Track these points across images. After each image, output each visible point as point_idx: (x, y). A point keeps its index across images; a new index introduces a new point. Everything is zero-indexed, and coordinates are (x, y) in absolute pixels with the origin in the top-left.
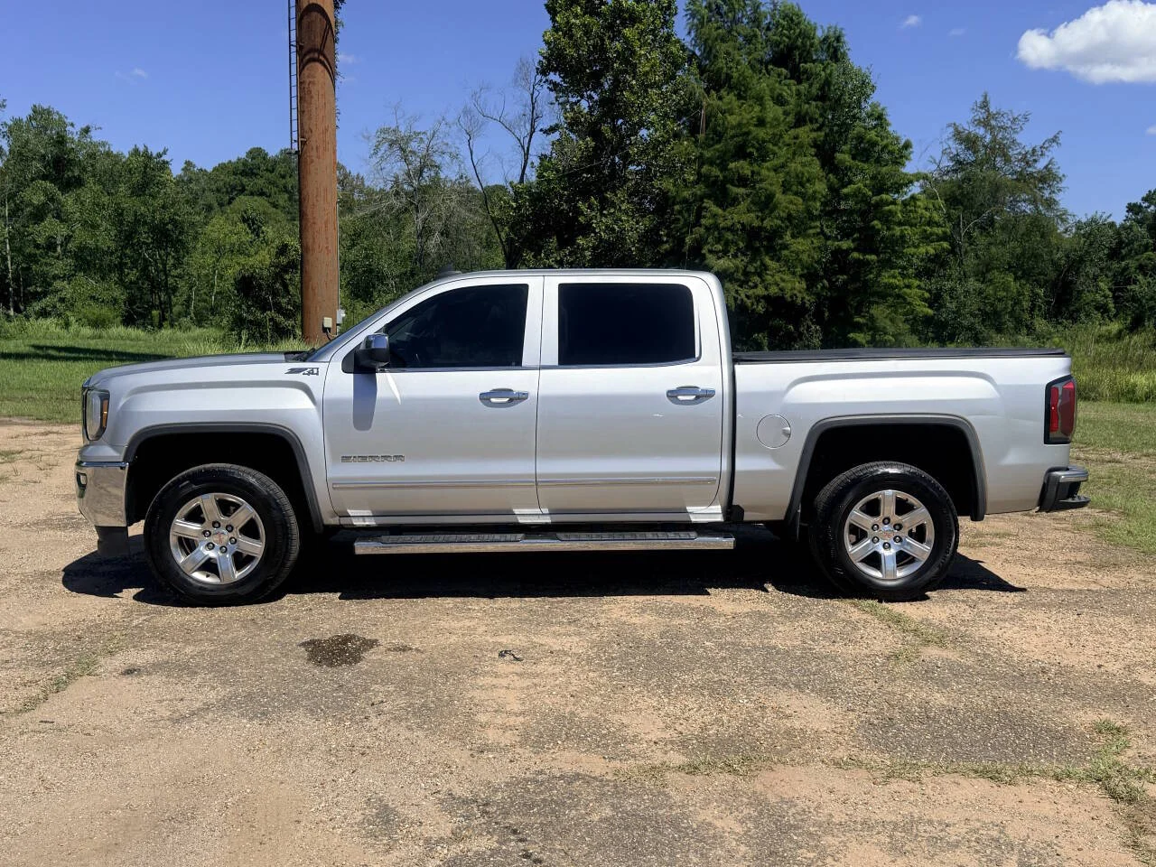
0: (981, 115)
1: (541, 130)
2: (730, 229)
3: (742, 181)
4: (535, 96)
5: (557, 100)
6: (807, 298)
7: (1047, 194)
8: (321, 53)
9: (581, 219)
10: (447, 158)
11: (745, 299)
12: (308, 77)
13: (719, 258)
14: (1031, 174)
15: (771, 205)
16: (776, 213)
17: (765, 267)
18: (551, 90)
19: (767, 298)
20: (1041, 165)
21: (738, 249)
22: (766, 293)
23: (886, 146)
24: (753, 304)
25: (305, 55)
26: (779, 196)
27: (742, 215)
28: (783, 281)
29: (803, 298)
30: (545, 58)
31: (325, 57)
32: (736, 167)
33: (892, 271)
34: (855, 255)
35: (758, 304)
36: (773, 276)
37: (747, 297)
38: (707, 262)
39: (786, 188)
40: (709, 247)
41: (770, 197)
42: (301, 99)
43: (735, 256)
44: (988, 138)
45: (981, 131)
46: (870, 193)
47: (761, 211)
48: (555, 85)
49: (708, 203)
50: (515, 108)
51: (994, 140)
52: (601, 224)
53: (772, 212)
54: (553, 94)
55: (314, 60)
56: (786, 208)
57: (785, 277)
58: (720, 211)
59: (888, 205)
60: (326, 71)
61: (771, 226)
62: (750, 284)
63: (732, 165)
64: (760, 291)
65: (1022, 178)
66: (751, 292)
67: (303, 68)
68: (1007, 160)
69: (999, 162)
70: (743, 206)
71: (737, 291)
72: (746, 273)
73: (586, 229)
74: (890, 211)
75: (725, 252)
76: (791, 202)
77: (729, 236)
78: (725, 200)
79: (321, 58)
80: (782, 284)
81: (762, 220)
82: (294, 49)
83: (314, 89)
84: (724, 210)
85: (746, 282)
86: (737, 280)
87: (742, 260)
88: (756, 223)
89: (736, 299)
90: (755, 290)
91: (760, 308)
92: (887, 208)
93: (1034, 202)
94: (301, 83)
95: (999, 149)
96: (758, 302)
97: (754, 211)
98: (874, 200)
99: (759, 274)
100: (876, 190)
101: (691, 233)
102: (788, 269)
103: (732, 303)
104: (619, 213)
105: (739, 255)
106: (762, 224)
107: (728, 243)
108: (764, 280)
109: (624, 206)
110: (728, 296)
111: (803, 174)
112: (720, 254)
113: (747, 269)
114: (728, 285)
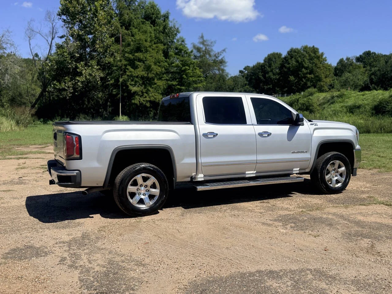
0: (201, 40)
1: (58, 37)
2: (137, 77)
3: (140, 60)
4: (54, 25)
5: (64, 26)
7: (222, 67)
9: (78, 70)
10: (9, 45)
11: (143, 102)
13: (133, 87)
14: (217, 61)
15: (150, 70)
16: (153, 72)
17: (148, 90)
19: (150, 101)
20: (220, 58)
21: (140, 84)
22: (149, 99)
24: (145, 104)
26: (153, 66)
27: (140, 72)
28: (155, 95)
30: (62, 10)
32: (138, 55)
35: (147, 104)
36: (151, 93)
37: (144, 101)
38: (129, 88)
39: (155, 64)
40: (129, 82)
41: (150, 66)
43: (138, 86)
44: (204, 48)
45: (201, 46)
46: (182, 66)
47: (147, 71)
48: (64, 20)
49: (128, 67)
51: (206, 49)
52: (86, 72)
53: (151, 71)
54: (64, 23)
56: (155, 70)
57: (156, 94)
59: (187, 70)
61: (151, 76)
62: (144, 96)
63: (136, 54)
64: (148, 99)
65: (215, 62)
66: (145, 99)
68: (210, 56)
69: (207, 56)
70: (140, 69)
71: (139, 99)
72: (142, 92)
73: (80, 74)
74: (188, 72)
75: (135, 85)
76: (157, 69)
77: (136, 79)
78: (135, 67)
80: (155, 97)
81: (148, 74)
84: (134, 70)
85: (143, 96)
86: (139, 95)
87: (141, 88)
88: (146, 75)
89: (139, 102)
90: (146, 98)
93: (219, 70)
95: (207, 52)
96: (147, 102)
97: (144, 71)
98: (183, 68)
99: (146, 93)
100: (184, 66)
101: (122, 78)
102: (157, 91)
103: (138, 103)
104: (94, 69)
105: (140, 86)
106: (148, 75)
107: (136, 82)
108: (149, 95)
109: (95, 67)
110: (137, 100)
111: (160, 59)
112: (133, 86)
113: (143, 91)
114: (137, 97)
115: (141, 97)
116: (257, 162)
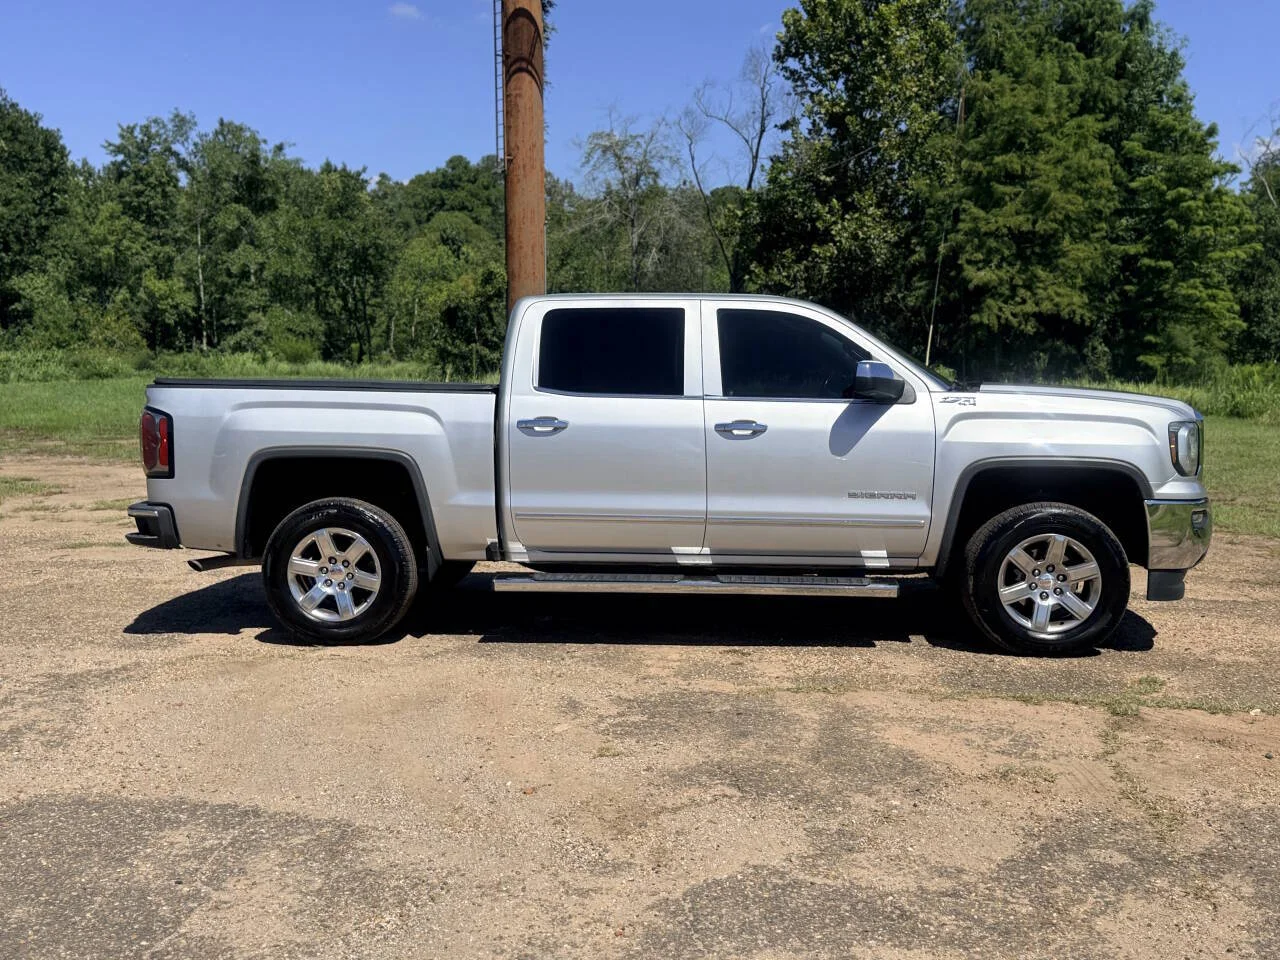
1: (776, 126)
2: (995, 234)
3: (1011, 178)
4: (766, 90)
5: (795, 90)
6: (1088, 314)
8: (530, 63)
9: (819, 225)
10: (667, 163)
11: (1011, 318)
12: (515, 89)
13: (979, 269)
15: (1045, 206)
16: (1051, 215)
17: (1035, 278)
18: (787, 78)
19: (1038, 316)
21: (1003, 259)
22: (1036, 309)
23: (1185, 132)
24: (1020, 324)
25: (511, 65)
26: (1055, 195)
27: (1010, 216)
28: (1058, 295)
29: (1082, 316)
30: (783, 42)
31: (533, 67)
32: (1003, 161)
33: (1192, 281)
34: (1146, 261)
35: (1026, 324)
36: (1045, 289)
37: (1014, 315)
38: (965, 274)
39: (1065, 185)
40: (967, 256)
41: (1045, 196)
42: (508, 114)
43: (999, 267)
46: (1164, 187)
47: (1032, 212)
48: (793, 73)
49: (968, 205)
50: (743, 105)
52: (843, 231)
53: (1047, 211)
54: (790, 84)
55: (520, 70)
56: (1063, 208)
57: (1061, 291)
58: (982, 214)
59: (1186, 201)
60: (534, 83)
61: (1045, 230)
62: (1018, 299)
63: (998, 159)
64: (1030, 307)
66: (1018, 309)
67: (511, 77)
70: (1010, 208)
71: (1000, 309)
73: (826, 237)
74: (1189, 208)
75: (987, 262)
76: (1069, 202)
77: (992, 243)
78: (988, 200)
79: (530, 68)
80: (1057, 299)
81: (1035, 223)
82: (500, 59)
83: (521, 102)
84: (987, 213)
85: (1012, 297)
86: (1001, 295)
87: (1008, 271)
88: (1026, 227)
89: (999, 317)
90: (1023, 307)
91: (1030, 328)
92: (1185, 204)
94: (507, 96)
96: (1027, 320)
97: (1025, 213)
98: (1170, 195)
99: (1028, 287)
100: (1173, 183)
101: (946, 240)
102: (1066, 281)
103: (994, 322)
104: (865, 218)
105: (1004, 265)
106: (1034, 227)
107: (990, 252)
108: (1035, 294)
109: (871, 210)
110: (989, 314)
111: (1086, 168)
112: (981, 265)
113: (1014, 282)
114: (990, 301)
115: (1005, 302)
116: (706, 520)
